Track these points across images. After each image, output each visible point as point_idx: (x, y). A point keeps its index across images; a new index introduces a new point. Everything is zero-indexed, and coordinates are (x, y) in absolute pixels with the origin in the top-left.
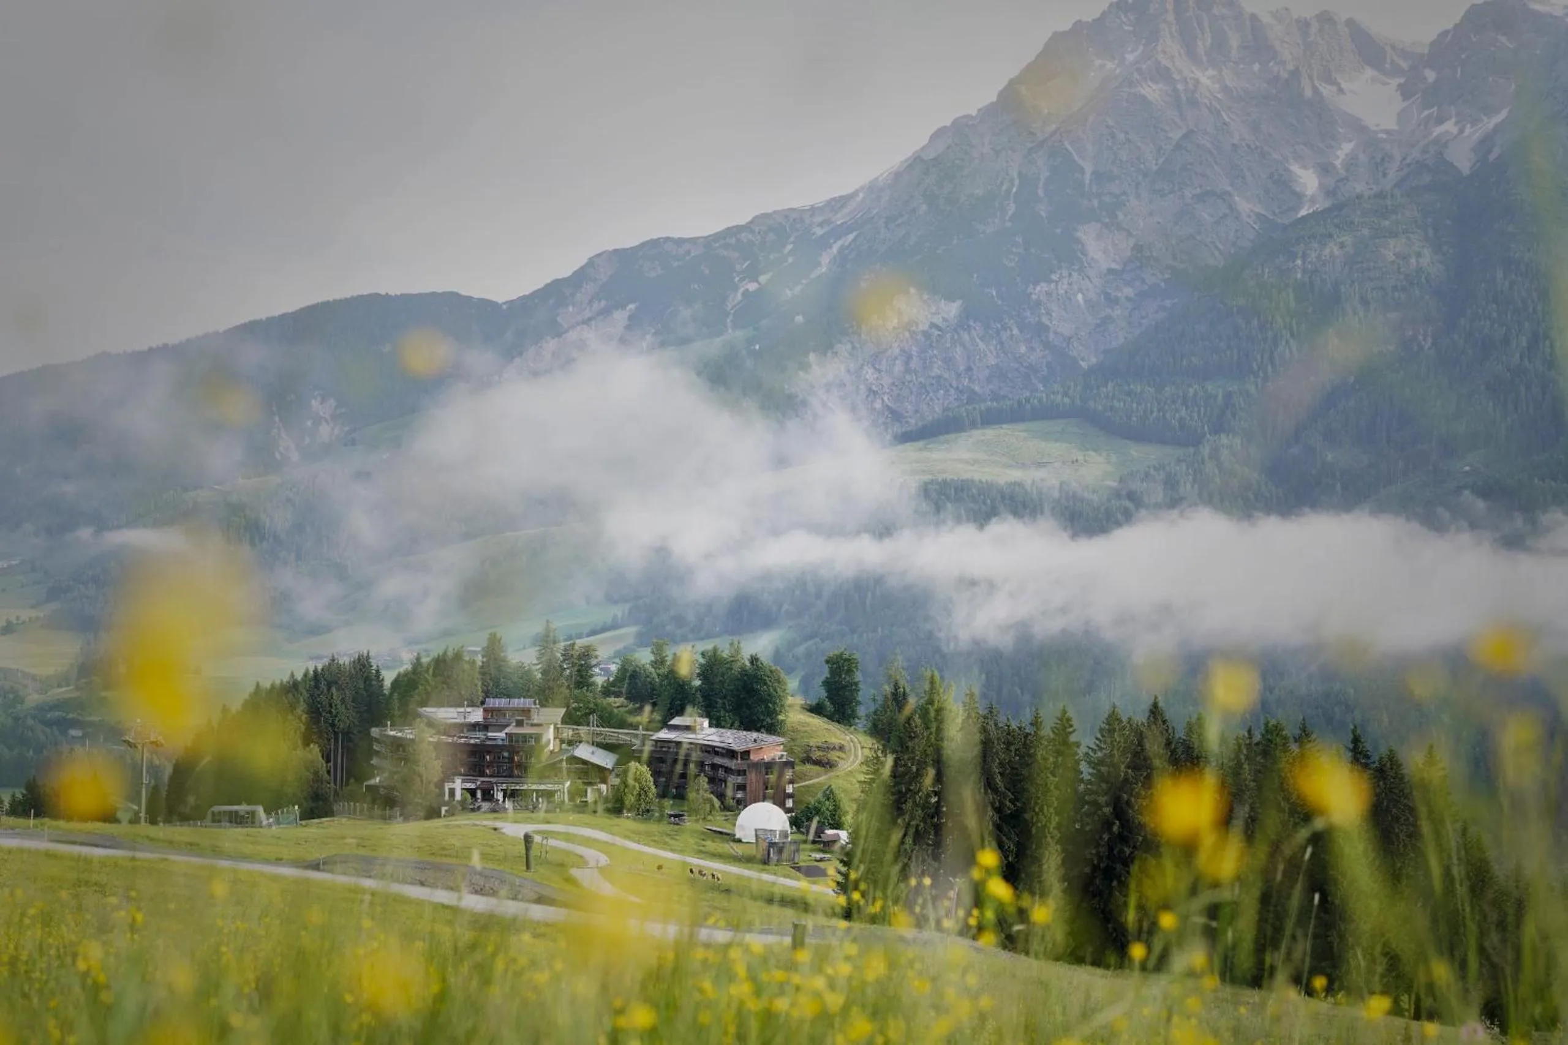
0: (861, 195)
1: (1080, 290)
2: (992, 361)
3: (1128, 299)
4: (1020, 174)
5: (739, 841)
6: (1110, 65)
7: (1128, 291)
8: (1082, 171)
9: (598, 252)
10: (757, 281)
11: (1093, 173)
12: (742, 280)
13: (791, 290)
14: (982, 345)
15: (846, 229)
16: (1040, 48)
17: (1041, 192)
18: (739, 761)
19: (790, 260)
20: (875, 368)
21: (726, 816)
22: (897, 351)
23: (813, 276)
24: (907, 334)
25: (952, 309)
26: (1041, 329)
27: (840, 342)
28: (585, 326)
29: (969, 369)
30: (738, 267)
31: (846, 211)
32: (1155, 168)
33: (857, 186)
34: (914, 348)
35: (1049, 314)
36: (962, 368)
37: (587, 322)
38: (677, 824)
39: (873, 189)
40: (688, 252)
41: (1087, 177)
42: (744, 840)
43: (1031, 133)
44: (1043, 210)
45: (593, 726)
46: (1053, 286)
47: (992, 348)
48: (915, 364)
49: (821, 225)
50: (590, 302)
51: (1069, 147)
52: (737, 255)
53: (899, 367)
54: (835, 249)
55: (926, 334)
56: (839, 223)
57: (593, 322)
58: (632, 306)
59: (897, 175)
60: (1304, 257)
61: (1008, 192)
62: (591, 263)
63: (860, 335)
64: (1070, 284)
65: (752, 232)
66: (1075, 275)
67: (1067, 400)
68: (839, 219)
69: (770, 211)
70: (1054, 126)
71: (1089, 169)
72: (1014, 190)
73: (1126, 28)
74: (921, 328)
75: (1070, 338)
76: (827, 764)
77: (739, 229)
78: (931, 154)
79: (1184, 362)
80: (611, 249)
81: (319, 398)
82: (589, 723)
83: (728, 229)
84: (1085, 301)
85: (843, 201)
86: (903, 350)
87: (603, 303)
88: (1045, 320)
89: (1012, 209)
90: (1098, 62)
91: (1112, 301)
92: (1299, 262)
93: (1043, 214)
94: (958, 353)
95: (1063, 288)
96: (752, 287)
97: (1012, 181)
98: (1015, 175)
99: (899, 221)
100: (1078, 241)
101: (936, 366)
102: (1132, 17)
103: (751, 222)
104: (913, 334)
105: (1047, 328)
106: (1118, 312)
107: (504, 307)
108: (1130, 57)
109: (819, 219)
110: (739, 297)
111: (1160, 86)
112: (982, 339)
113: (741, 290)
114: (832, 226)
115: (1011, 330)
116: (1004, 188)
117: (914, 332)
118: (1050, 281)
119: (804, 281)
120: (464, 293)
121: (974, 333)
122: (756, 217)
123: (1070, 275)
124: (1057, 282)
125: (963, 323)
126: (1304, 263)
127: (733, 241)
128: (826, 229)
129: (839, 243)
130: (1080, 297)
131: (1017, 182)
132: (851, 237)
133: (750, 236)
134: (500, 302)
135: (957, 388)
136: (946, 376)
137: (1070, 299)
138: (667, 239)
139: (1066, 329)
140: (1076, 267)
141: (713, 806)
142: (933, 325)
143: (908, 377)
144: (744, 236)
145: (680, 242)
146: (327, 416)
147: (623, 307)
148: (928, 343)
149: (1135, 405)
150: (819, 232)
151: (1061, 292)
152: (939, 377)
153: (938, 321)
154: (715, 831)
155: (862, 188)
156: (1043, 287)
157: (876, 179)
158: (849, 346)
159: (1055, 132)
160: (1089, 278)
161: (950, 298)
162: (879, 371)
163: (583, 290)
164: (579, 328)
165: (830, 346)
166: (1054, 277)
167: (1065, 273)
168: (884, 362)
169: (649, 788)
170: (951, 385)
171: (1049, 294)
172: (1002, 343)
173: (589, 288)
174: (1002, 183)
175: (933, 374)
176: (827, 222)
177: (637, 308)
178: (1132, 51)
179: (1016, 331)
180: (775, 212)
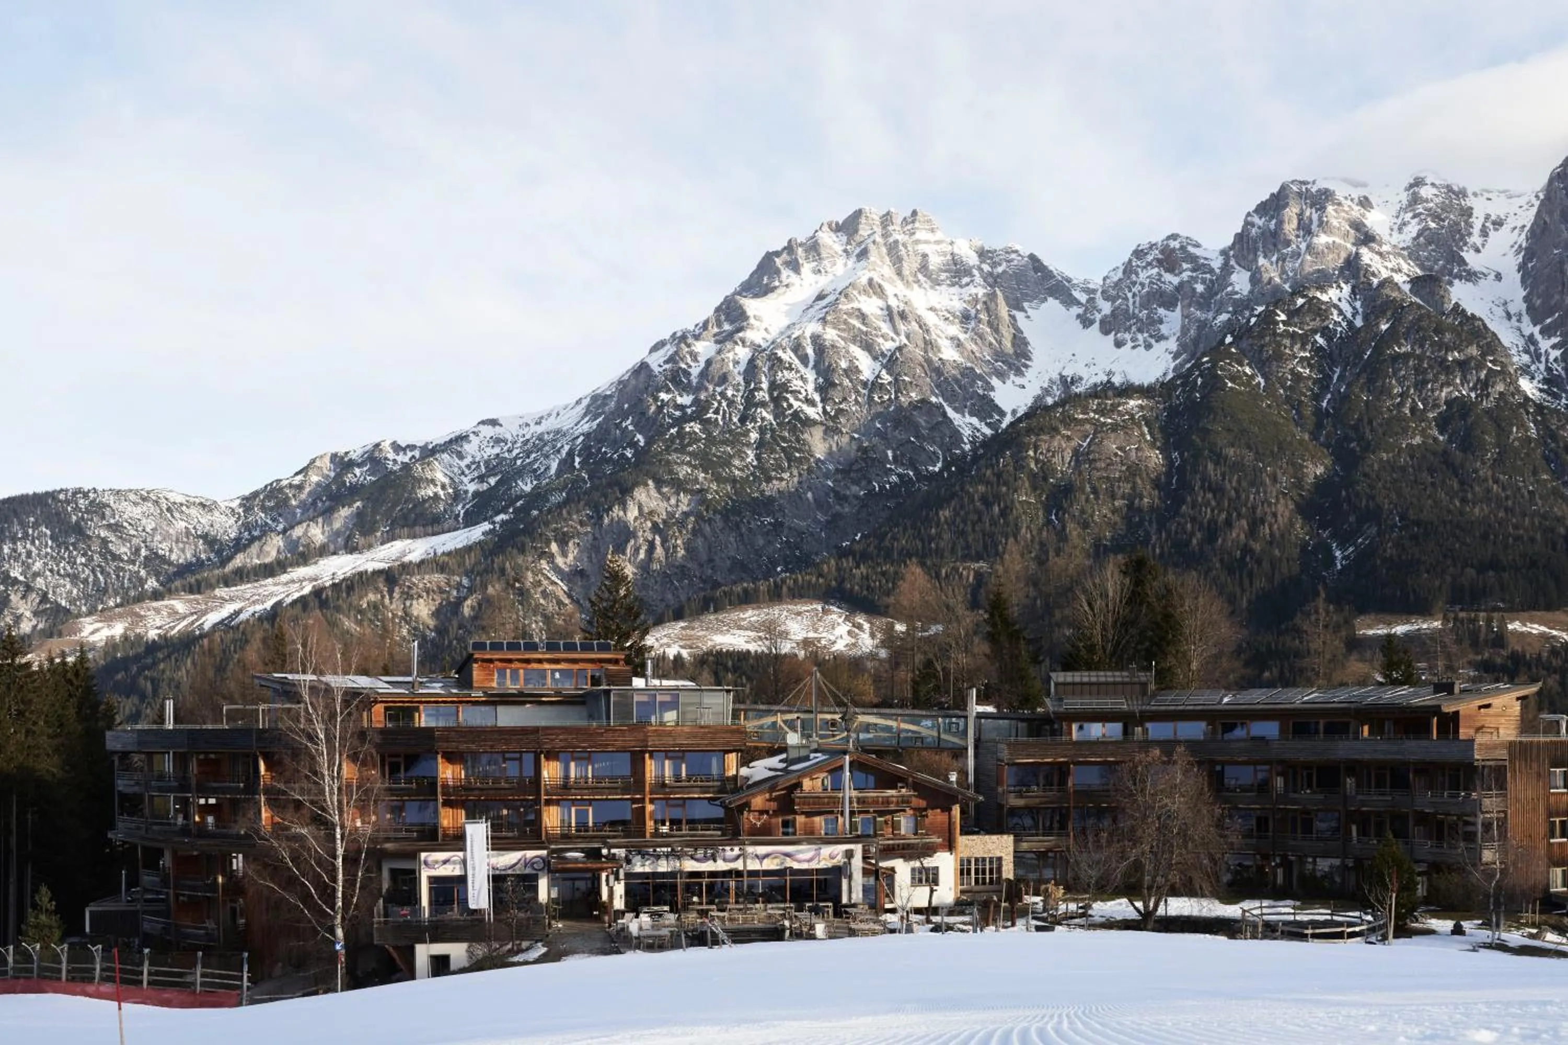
1: (810, 488)
3: (857, 497)
4: (746, 379)
7: (855, 490)
8: (805, 377)
10: (487, 482)
12: (471, 481)
14: (722, 537)
16: (754, 267)
17: (767, 396)
24: (649, 524)
25: (691, 502)
27: (581, 533)
34: (657, 538)
35: (781, 510)
37: (313, 519)
39: (597, 397)
41: (810, 383)
44: (769, 413)
46: (784, 484)
47: (732, 540)
50: (315, 502)
51: (791, 355)
54: (564, 452)
57: (319, 520)
60: (1036, 448)
61: (735, 396)
63: (601, 526)
64: (800, 483)
66: (804, 474)
67: (822, 581)
71: (812, 376)
72: (741, 394)
73: (838, 247)
74: (661, 519)
75: (803, 533)
79: (933, 545)
84: (815, 500)
87: (328, 502)
88: (778, 516)
89: (739, 411)
91: (841, 499)
92: (1031, 453)
95: (793, 486)
96: (482, 487)
97: (738, 385)
98: (741, 380)
100: (804, 443)
102: (843, 238)
104: (655, 524)
105: (781, 524)
106: (848, 510)
110: (470, 496)
111: (874, 300)
113: (471, 490)
118: (781, 479)
124: (787, 481)
125: (703, 515)
126: (1035, 453)
129: (567, 446)
131: (743, 387)
132: (579, 440)
137: (800, 498)
142: (673, 517)
147: (349, 505)
148: (670, 533)
151: (792, 489)
153: (678, 513)
156: (775, 485)
160: (817, 477)
161: (689, 492)
163: (306, 491)
165: (572, 536)
166: (785, 476)
171: (780, 491)
172: (741, 535)
173: (312, 489)
177: (364, 507)
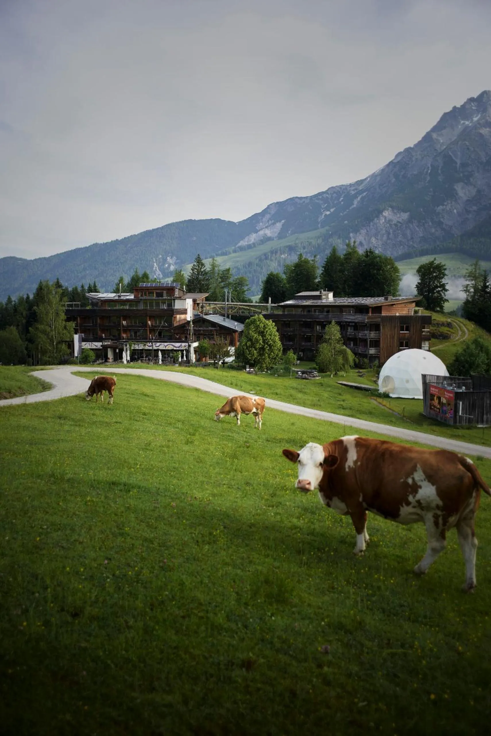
0: (369, 179)
1: (455, 208)
2: (421, 235)
3: (475, 211)
4: (431, 165)
5: (386, 396)
6: (467, 123)
7: (475, 208)
8: (456, 163)
9: (271, 203)
10: (330, 211)
11: (460, 164)
12: (324, 211)
13: (342, 213)
14: (417, 229)
15: (362, 191)
16: (439, 120)
17: (440, 171)
18: (370, 315)
19: (342, 203)
20: (376, 238)
21: (359, 372)
22: (384, 232)
23: (351, 208)
24: (388, 225)
25: (405, 216)
26: (440, 223)
27: (362, 229)
28: (266, 229)
29: (412, 238)
30: (322, 206)
31: (363, 185)
32: (485, 161)
33: (367, 176)
34: (391, 230)
35: (443, 217)
36: (409, 238)
37: (267, 227)
38: (306, 378)
39: (374, 176)
40: (304, 202)
41: (458, 165)
42: (391, 395)
43: (436, 150)
44: (440, 178)
45: (228, 301)
46: (444, 207)
47: (421, 230)
48: (391, 236)
49: (354, 190)
50: (268, 221)
51: (451, 154)
52: (322, 202)
53: (385, 238)
54: (359, 199)
55: (396, 225)
56: (360, 189)
57: (269, 228)
58: (283, 221)
59: (383, 170)
61: (427, 172)
62: (269, 207)
63: (370, 226)
64: (451, 206)
65: (328, 194)
66: (453, 203)
67: (454, 246)
68: (360, 188)
69: (334, 186)
70: (445, 147)
71: (458, 162)
72: (429, 171)
73: (474, 108)
74: (393, 223)
75: (452, 226)
76: (440, 336)
77: (323, 193)
78: (395, 161)
80: (275, 202)
81: (170, 257)
82: (225, 299)
83: (319, 193)
84: (457, 212)
85: (362, 181)
86: (386, 231)
87: (273, 221)
88: (442, 220)
89: (428, 178)
90: (462, 122)
91: (468, 212)
93: (441, 180)
94: (408, 232)
95: (448, 208)
96: (328, 213)
97: (428, 168)
98: (430, 166)
99: (385, 185)
100: (455, 190)
101: (400, 237)
102: (476, 104)
103: (328, 190)
104: (391, 225)
105: (443, 223)
106: (470, 216)
107: (237, 224)
108: (475, 119)
109: (353, 188)
110: (323, 217)
111: (488, 129)
112: (417, 226)
113: (323, 215)
114: (358, 190)
115: (429, 223)
116: (426, 170)
117: (391, 224)
118: (443, 205)
119: (347, 210)
120: (222, 219)
121: (414, 224)
122: (330, 188)
123: (451, 203)
124: (446, 205)
125: (410, 221)
127: (321, 197)
128: (356, 191)
129: (361, 196)
130: (455, 211)
131: (430, 168)
132: (365, 194)
133: (327, 195)
134: (235, 222)
135: (408, 246)
136: (404, 241)
137: (451, 212)
138: (297, 197)
139: (450, 223)
140: (454, 200)
141: (346, 359)
142: (398, 222)
143: (389, 242)
144: (325, 195)
145: (301, 198)
146: (173, 263)
147: (280, 221)
148: (397, 228)
149: (482, 246)
150: (353, 193)
151: (448, 209)
152: (401, 241)
153: (400, 220)
154: (351, 387)
155: (369, 176)
156: (441, 207)
157: (375, 173)
158: (365, 231)
159: (445, 149)
160: (459, 204)
161: (404, 211)
162: (378, 239)
163: (265, 217)
164: (264, 229)
165: (358, 231)
166: (446, 203)
167: (449, 202)
168: (379, 236)
169: (274, 342)
170: (405, 244)
171: (443, 210)
172: (425, 228)
173: (268, 216)
174: (424, 169)
175: (398, 240)
176: (356, 189)
177: (285, 222)
178: (476, 117)
179: (430, 224)
180: (336, 186)
